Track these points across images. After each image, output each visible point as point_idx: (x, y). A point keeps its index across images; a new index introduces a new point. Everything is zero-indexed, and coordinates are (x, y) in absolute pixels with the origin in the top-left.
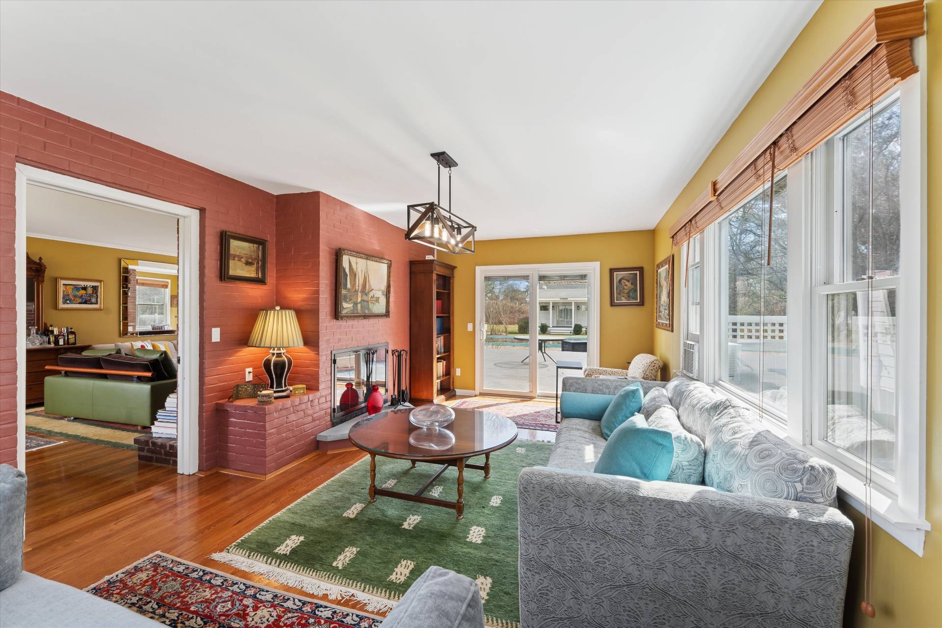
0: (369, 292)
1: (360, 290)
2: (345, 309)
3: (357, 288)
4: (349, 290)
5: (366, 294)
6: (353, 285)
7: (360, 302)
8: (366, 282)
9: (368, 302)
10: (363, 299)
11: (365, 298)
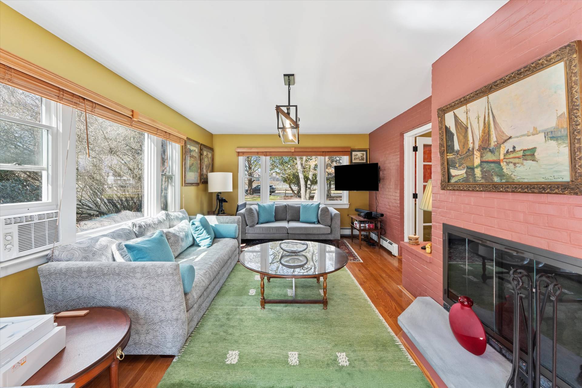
0: (498, 146)
1: (477, 147)
2: (453, 177)
3: (471, 146)
4: (458, 152)
5: (492, 151)
6: (464, 142)
7: (480, 165)
8: (489, 131)
9: (498, 163)
10: (485, 159)
11: (489, 157)
